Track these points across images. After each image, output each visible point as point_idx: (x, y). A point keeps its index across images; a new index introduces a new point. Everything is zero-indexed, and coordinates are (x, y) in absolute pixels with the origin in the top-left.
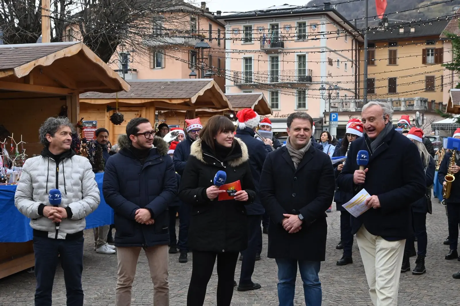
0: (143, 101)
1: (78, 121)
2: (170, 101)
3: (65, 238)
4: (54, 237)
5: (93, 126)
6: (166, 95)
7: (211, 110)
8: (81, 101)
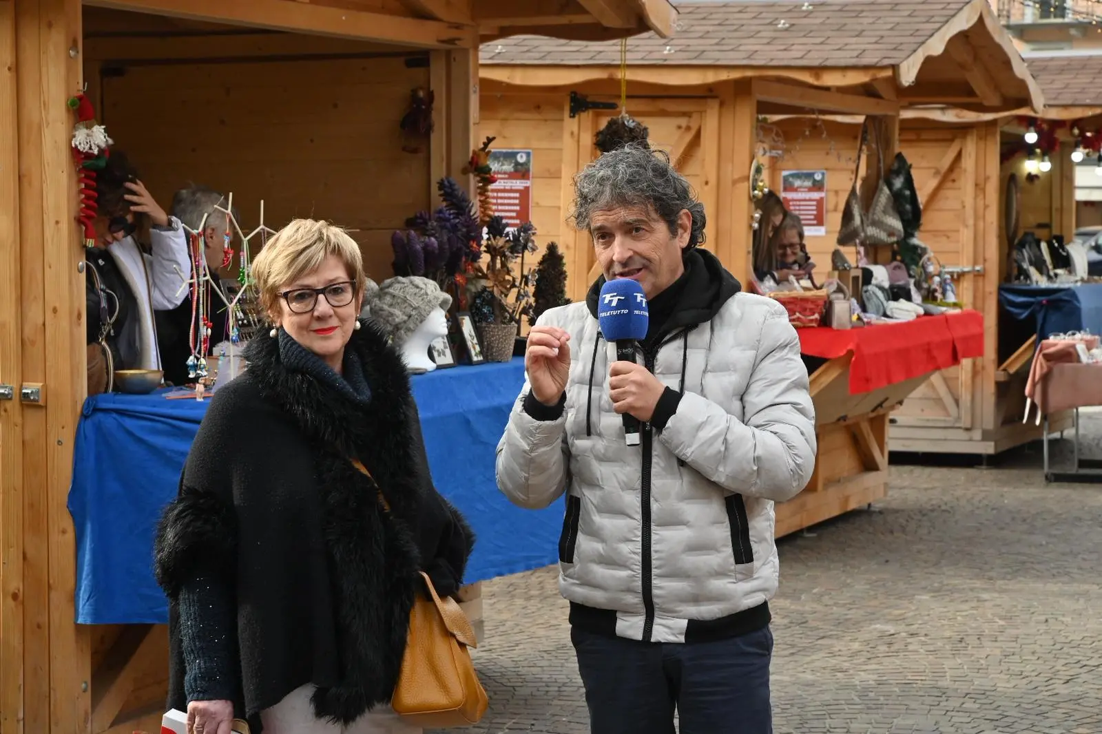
1: (472, 148)
2: (817, 77)
3: (682, 639)
4: (638, 635)
5: (516, 171)
6: (799, 54)
7: (950, 116)
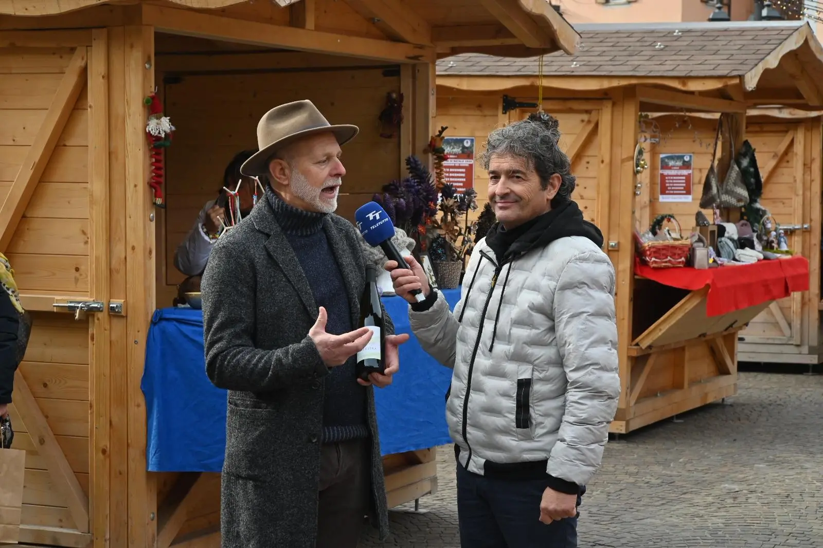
0: (606, 84)
1: (430, 135)
2: (684, 84)
5: (463, 152)
6: (671, 68)
7: (785, 114)
8: (439, 82)
